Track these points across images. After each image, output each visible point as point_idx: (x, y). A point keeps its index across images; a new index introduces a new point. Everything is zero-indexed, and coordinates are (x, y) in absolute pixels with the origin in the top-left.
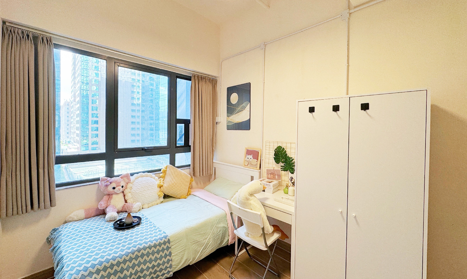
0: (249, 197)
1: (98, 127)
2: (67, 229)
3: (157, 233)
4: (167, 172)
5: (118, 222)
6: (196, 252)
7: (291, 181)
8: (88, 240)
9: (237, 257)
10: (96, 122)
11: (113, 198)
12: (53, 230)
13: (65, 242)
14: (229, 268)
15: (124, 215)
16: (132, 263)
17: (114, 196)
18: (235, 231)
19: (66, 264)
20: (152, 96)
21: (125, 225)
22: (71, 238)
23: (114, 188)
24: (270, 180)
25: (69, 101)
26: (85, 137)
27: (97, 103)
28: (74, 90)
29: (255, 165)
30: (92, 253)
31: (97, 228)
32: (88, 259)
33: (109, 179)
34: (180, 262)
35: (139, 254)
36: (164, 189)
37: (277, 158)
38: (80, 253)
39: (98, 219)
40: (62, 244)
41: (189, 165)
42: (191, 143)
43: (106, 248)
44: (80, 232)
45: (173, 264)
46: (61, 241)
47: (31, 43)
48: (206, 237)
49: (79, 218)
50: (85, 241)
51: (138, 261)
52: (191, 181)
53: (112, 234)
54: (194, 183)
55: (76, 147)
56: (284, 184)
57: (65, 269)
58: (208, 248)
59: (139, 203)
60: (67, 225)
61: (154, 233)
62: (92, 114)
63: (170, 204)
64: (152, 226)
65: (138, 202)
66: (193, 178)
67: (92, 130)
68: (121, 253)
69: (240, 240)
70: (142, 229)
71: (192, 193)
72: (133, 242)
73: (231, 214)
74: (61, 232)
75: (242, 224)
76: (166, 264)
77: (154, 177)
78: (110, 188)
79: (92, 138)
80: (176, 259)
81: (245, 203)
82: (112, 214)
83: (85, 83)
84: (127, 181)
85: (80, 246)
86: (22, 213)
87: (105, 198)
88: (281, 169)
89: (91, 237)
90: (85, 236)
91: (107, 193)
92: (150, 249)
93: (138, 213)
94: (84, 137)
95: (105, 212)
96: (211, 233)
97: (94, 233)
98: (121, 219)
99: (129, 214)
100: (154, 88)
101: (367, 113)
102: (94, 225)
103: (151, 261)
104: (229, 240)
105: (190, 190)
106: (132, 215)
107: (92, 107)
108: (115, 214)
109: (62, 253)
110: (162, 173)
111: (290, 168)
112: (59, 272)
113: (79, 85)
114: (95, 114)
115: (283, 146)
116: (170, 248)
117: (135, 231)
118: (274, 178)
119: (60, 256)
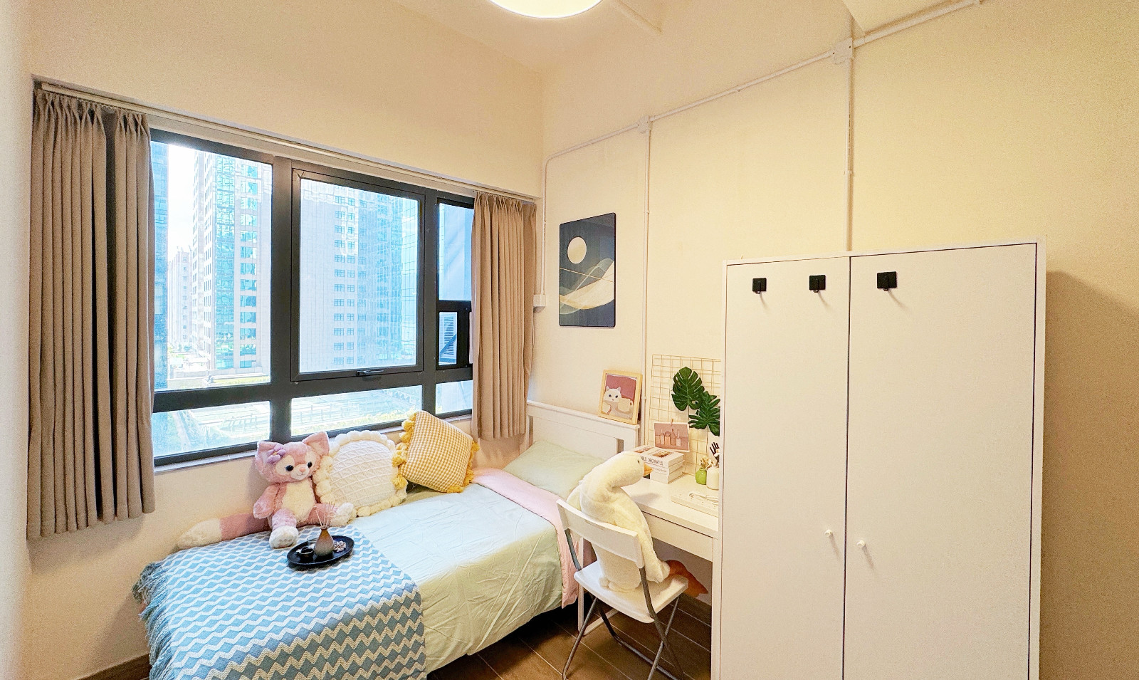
0: (610, 494)
1: (255, 313)
2: (179, 567)
3: (388, 577)
4: (417, 429)
5: (299, 551)
6: (483, 623)
7: (714, 454)
8: (229, 594)
9: (583, 635)
10: (252, 301)
11: (288, 492)
12: (149, 567)
13: (174, 599)
14: (564, 663)
15: (313, 533)
16: (331, 650)
17: (290, 487)
18: (577, 574)
19: (177, 652)
20: (382, 237)
21: (315, 557)
22: (190, 587)
23: (290, 469)
24: (663, 451)
25: (186, 250)
26: (225, 336)
27: (254, 256)
28: (198, 224)
29: (627, 413)
30: (237, 625)
31: (249, 564)
32: (227, 640)
33: (278, 445)
34: (444, 650)
35: (348, 629)
36: (409, 470)
37: (679, 397)
38: (209, 625)
39: (252, 542)
40: (168, 603)
41: (469, 412)
42: (473, 359)
43: (269, 613)
44: (210, 573)
45: (428, 652)
46: (166, 596)
47: (99, 129)
48: (508, 587)
49: (208, 539)
50: (222, 597)
51: (344, 645)
52: (474, 449)
53: (285, 579)
54: (480, 456)
55: (205, 360)
56: (697, 459)
57: (175, 663)
58: (511, 614)
59: (348, 504)
60: (179, 557)
61: (383, 577)
62: (242, 281)
63: (424, 506)
64: (379, 561)
65: (347, 502)
66: (479, 443)
67: (241, 320)
68: (305, 626)
69: (588, 597)
70: (355, 568)
71: (474, 480)
72: (332, 598)
73: (568, 532)
74: (167, 574)
75: (594, 559)
76: (410, 654)
77: (386, 441)
78: (280, 470)
79: (241, 338)
80: (436, 641)
81: (599, 508)
82: (284, 530)
83: (224, 208)
84: (320, 450)
85: (208, 608)
86: (78, 528)
87: (270, 491)
88: (689, 423)
89: (235, 586)
90: (222, 583)
91: (275, 480)
92: (373, 616)
93: (346, 527)
94: (223, 337)
95: (268, 526)
96: (519, 579)
97: (243, 578)
98: (306, 544)
99: (324, 530)
100: (389, 218)
101: (893, 297)
102: (242, 558)
103: (374, 646)
104: (562, 596)
105: (470, 472)
106: (332, 532)
107: (242, 264)
108: (292, 531)
109: (169, 623)
110: (403, 431)
111: (711, 423)
112: (159, 670)
113: (211, 212)
114: (248, 281)
115: (696, 367)
116: (422, 614)
117: (338, 573)
118: (673, 446)
119: (164, 631)
